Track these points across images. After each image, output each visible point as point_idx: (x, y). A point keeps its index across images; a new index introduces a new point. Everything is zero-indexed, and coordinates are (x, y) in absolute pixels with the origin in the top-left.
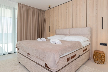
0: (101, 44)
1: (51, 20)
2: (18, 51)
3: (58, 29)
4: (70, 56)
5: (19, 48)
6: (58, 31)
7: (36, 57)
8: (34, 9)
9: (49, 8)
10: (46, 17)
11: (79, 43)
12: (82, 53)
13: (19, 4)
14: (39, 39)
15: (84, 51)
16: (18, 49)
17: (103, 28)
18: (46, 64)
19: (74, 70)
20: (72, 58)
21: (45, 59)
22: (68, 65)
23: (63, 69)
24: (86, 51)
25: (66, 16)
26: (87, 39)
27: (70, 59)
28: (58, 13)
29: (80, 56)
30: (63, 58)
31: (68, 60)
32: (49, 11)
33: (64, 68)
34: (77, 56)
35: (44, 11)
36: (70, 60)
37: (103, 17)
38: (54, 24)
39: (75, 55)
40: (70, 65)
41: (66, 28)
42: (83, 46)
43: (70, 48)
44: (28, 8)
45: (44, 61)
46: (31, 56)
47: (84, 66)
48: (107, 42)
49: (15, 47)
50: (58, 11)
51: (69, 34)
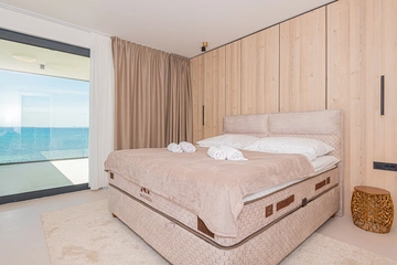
0: (378, 166)
1: (209, 89)
2: (113, 182)
3: (232, 115)
4: (274, 201)
5: (114, 170)
6: (230, 122)
7: (169, 200)
8: (156, 54)
9: (203, 49)
10: (194, 77)
11: (303, 159)
12: (313, 193)
13: (113, 39)
14: (173, 147)
15: (318, 186)
16: (112, 176)
17: (382, 113)
18: (199, 220)
20: (281, 205)
21: (196, 207)
22: (269, 230)
23: (252, 241)
24: (327, 187)
25: (258, 74)
26: (329, 149)
27: (275, 208)
28: (231, 64)
29: (305, 202)
30: (253, 204)
31: (269, 211)
32: (203, 60)
33: (257, 238)
34: (298, 201)
35: (188, 61)
36: (276, 214)
37: (383, 77)
38: (218, 101)
39: (291, 199)
40: (273, 227)
41: (258, 113)
42: (317, 171)
43: (276, 174)
44: (140, 50)
45: (192, 211)
46: (151, 197)
47: (319, 236)
49: (104, 168)
50: (232, 60)
51: (269, 130)
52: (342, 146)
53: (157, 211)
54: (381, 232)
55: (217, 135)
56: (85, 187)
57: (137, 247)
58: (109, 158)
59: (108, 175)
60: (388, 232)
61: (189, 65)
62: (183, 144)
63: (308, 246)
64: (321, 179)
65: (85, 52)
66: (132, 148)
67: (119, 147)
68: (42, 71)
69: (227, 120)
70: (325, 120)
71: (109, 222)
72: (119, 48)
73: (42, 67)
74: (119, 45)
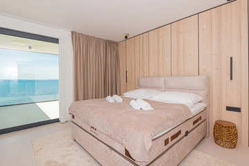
0: (229, 109)
1: (130, 61)
2: (73, 120)
3: (143, 77)
4: (169, 136)
5: (74, 114)
6: (142, 81)
7: (108, 136)
8: (98, 40)
9: (126, 37)
10: (120, 54)
11: (185, 107)
12: (192, 127)
13: (72, 33)
14: (109, 99)
15: (194, 123)
16: (73, 117)
17: (231, 79)
18: (126, 150)
19: (177, 161)
20: (173, 138)
21: (124, 142)
22: (167, 153)
23: (157, 161)
24: (200, 122)
25: (159, 53)
26: (201, 99)
27: (170, 140)
28: (143, 46)
29: (187, 133)
30: (157, 140)
31: (166, 142)
32: (126, 43)
33: (160, 159)
34: (183, 133)
35: (117, 44)
36: (171, 143)
37: (231, 58)
38: (135, 68)
39: (179, 133)
40: (169, 151)
41: (159, 76)
42: (194, 114)
43: (170, 120)
44: (89, 39)
45: (122, 144)
46: (97, 132)
47: (195, 151)
48: (241, 104)
49: (68, 112)
50: (143, 44)
51: (165, 86)
52: (208, 97)
53: (100, 141)
54: (230, 148)
55: (135, 89)
56: (57, 121)
57: (89, 161)
58: (72, 106)
59: (71, 116)
60: (234, 147)
61: (117, 46)
62: (115, 96)
63: (189, 159)
64: (196, 118)
65: (56, 41)
66: (84, 99)
67: (77, 99)
68: (30, 50)
69: (141, 80)
70: (198, 82)
71: (72, 144)
72: (76, 38)
73: (30, 47)
74: (76, 36)
